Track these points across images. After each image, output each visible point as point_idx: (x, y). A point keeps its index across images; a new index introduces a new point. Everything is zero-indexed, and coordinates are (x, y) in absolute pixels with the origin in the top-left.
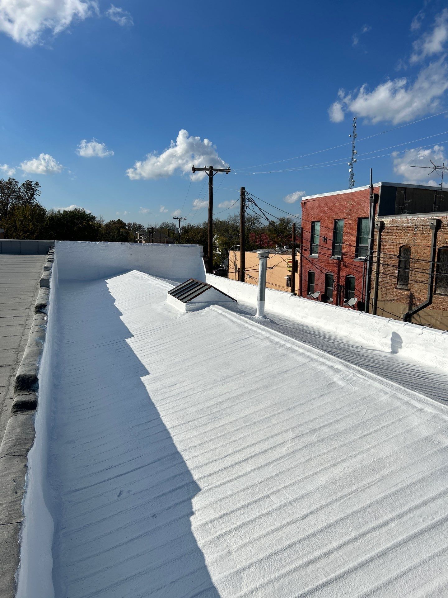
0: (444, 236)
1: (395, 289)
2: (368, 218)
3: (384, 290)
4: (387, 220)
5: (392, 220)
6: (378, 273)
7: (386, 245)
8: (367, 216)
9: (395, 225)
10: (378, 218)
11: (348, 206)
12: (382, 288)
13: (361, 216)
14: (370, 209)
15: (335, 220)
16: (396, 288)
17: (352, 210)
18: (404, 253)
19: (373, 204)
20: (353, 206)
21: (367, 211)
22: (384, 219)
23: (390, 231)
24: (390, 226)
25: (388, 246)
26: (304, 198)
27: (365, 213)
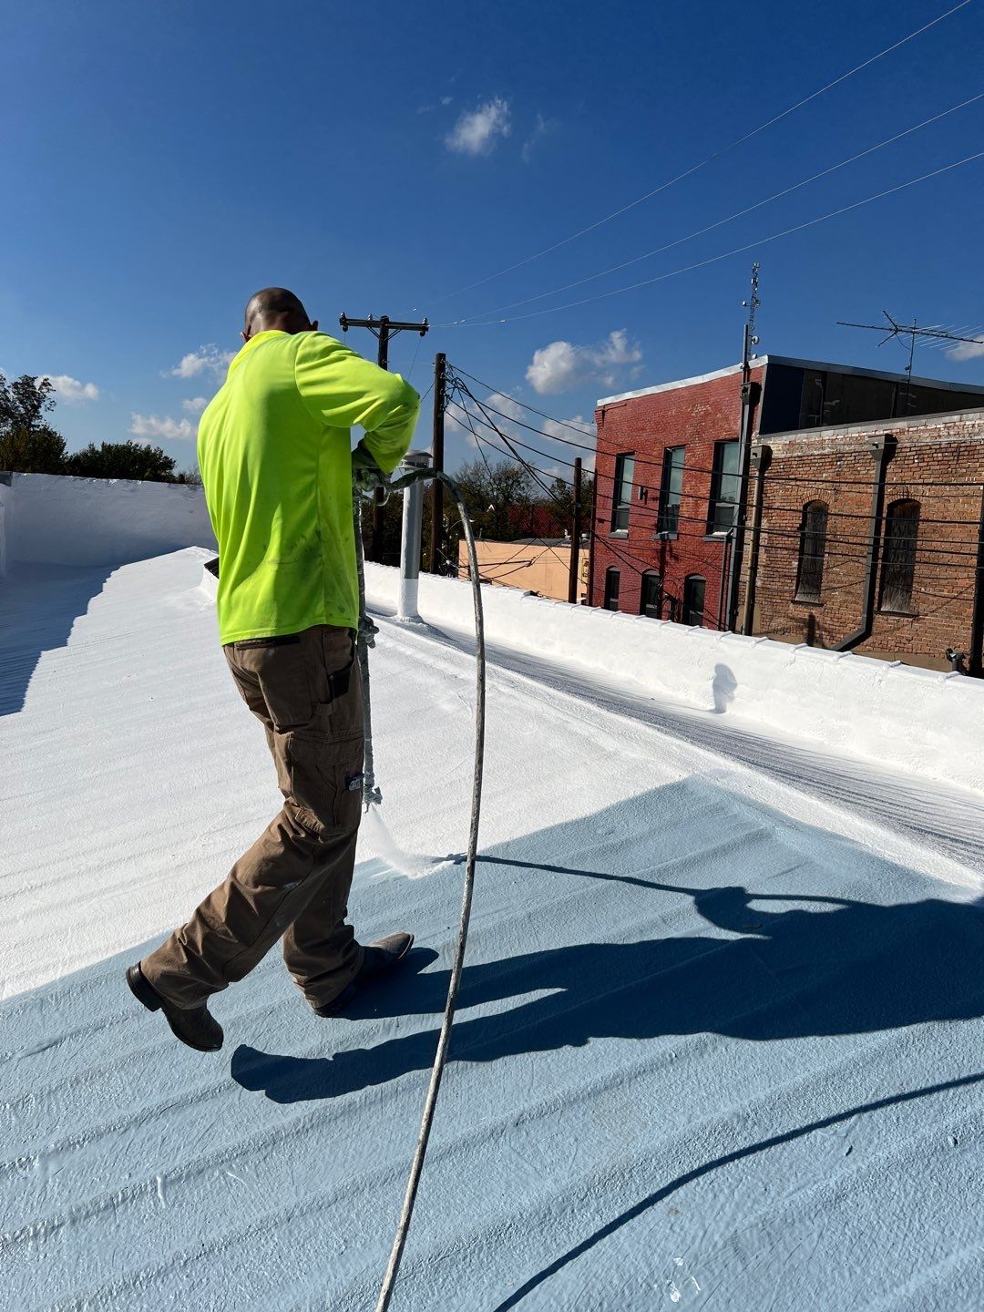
0: (902, 475)
1: (791, 605)
2: (736, 440)
3: (768, 607)
4: (779, 444)
5: (788, 442)
6: (754, 569)
7: (773, 501)
8: (735, 436)
9: (795, 454)
10: (758, 439)
11: (694, 414)
12: (763, 602)
13: (723, 435)
14: (740, 421)
15: (666, 448)
16: (794, 602)
17: (703, 424)
18: (814, 520)
19: (747, 407)
20: (707, 414)
21: (735, 423)
22: (771, 442)
23: (783, 468)
24: (783, 456)
25: (777, 504)
26: (600, 403)
27: (731, 430)
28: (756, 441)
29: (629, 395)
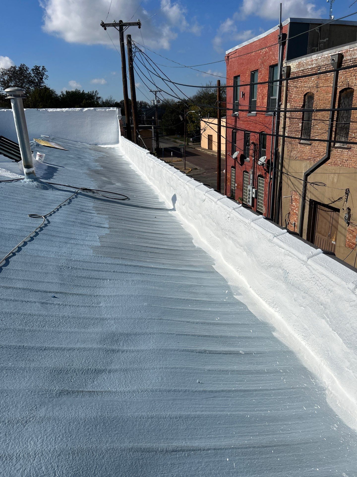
0: (346, 75)
1: (299, 145)
2: (277, 65)
3: (290, 146)
4: (294, 65)
5: (298, 63)
6: (284, 128)
7: (292, 94)
8: (276, 63)
9: (301, 69)
10: (286, 63)
11: (261, 54)
12: (288, 144)
13: (272, 63)
14: (279, 54)
15: (251, 72)
16: (300, 143)
17: (265, 58)
18: (309, 102)
19: (281, 46)
20: (266, 53)
21: (277, 56)
22: (291, 64)
24: (296, 70)
25: (294, 95)
26: (227, 52)
27: (275, 59)
29: (237, 47)
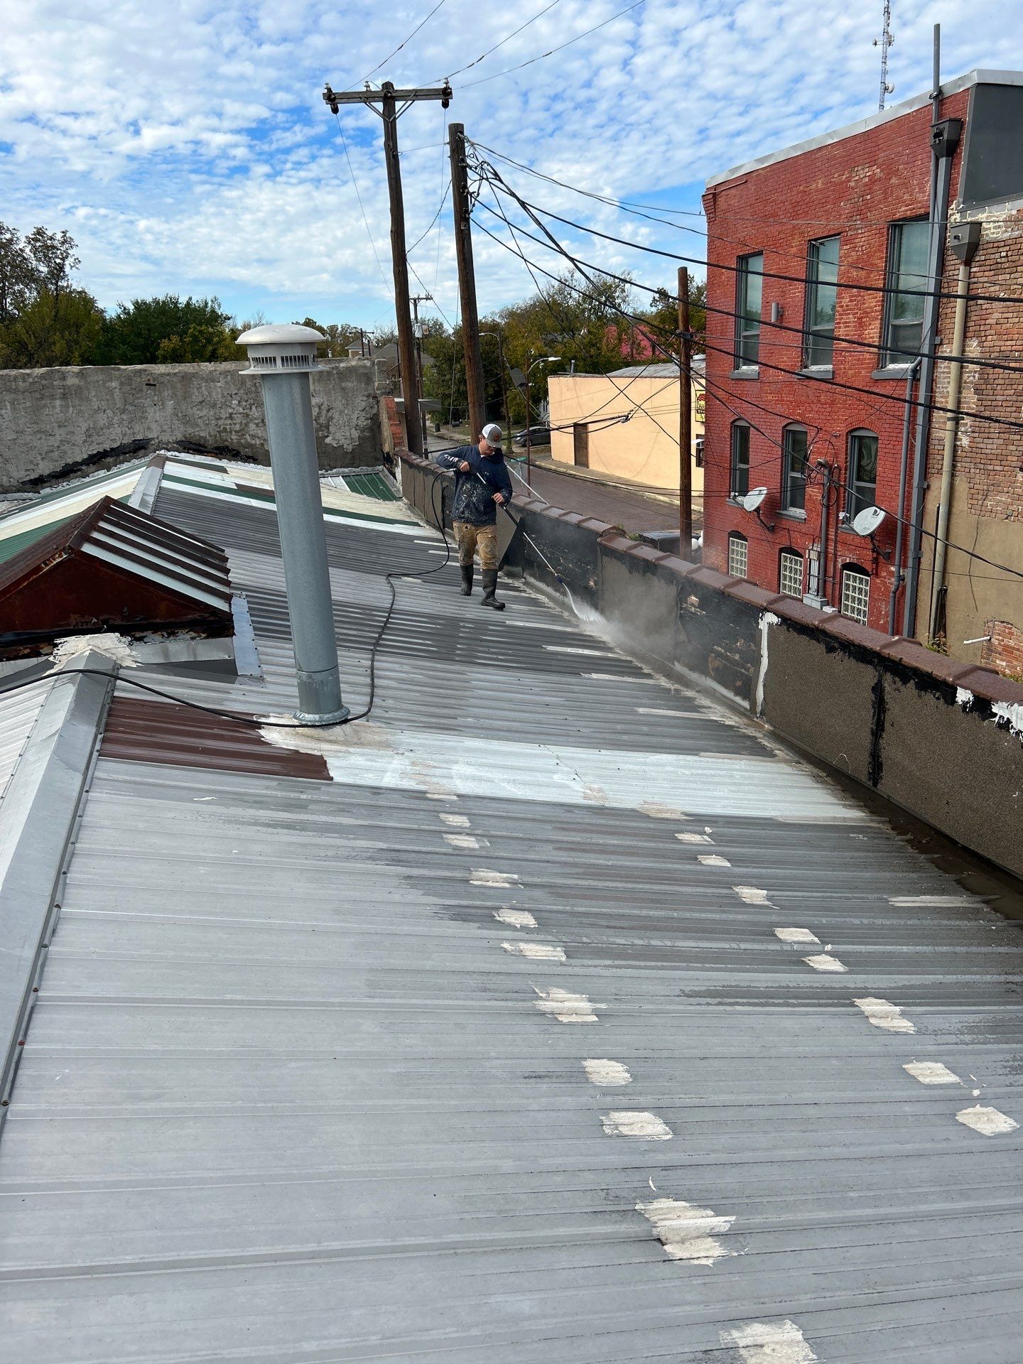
2: (924, 217)
3: (980, 478)
4: (996, 217)
5: (1014, 212)
6: (957, 418)
7: (988, 311)
8: (922, 211)
10: (961, 212)
11: (852, 184)
12: (972, 470)
13: (902, 211)
14: (931, 183)
15: (809, 241)
17: (869, 197)
19: (943, 161)
20: (873, 180)
21: (922, 190)
22: (986, 214)
23: (1007, 256)
24: (1006, 235)
25: (996, 315)
27: (913, 201)
28: (958, 216)
29: (750, 165)
